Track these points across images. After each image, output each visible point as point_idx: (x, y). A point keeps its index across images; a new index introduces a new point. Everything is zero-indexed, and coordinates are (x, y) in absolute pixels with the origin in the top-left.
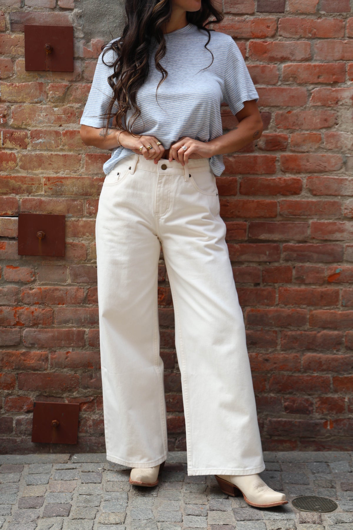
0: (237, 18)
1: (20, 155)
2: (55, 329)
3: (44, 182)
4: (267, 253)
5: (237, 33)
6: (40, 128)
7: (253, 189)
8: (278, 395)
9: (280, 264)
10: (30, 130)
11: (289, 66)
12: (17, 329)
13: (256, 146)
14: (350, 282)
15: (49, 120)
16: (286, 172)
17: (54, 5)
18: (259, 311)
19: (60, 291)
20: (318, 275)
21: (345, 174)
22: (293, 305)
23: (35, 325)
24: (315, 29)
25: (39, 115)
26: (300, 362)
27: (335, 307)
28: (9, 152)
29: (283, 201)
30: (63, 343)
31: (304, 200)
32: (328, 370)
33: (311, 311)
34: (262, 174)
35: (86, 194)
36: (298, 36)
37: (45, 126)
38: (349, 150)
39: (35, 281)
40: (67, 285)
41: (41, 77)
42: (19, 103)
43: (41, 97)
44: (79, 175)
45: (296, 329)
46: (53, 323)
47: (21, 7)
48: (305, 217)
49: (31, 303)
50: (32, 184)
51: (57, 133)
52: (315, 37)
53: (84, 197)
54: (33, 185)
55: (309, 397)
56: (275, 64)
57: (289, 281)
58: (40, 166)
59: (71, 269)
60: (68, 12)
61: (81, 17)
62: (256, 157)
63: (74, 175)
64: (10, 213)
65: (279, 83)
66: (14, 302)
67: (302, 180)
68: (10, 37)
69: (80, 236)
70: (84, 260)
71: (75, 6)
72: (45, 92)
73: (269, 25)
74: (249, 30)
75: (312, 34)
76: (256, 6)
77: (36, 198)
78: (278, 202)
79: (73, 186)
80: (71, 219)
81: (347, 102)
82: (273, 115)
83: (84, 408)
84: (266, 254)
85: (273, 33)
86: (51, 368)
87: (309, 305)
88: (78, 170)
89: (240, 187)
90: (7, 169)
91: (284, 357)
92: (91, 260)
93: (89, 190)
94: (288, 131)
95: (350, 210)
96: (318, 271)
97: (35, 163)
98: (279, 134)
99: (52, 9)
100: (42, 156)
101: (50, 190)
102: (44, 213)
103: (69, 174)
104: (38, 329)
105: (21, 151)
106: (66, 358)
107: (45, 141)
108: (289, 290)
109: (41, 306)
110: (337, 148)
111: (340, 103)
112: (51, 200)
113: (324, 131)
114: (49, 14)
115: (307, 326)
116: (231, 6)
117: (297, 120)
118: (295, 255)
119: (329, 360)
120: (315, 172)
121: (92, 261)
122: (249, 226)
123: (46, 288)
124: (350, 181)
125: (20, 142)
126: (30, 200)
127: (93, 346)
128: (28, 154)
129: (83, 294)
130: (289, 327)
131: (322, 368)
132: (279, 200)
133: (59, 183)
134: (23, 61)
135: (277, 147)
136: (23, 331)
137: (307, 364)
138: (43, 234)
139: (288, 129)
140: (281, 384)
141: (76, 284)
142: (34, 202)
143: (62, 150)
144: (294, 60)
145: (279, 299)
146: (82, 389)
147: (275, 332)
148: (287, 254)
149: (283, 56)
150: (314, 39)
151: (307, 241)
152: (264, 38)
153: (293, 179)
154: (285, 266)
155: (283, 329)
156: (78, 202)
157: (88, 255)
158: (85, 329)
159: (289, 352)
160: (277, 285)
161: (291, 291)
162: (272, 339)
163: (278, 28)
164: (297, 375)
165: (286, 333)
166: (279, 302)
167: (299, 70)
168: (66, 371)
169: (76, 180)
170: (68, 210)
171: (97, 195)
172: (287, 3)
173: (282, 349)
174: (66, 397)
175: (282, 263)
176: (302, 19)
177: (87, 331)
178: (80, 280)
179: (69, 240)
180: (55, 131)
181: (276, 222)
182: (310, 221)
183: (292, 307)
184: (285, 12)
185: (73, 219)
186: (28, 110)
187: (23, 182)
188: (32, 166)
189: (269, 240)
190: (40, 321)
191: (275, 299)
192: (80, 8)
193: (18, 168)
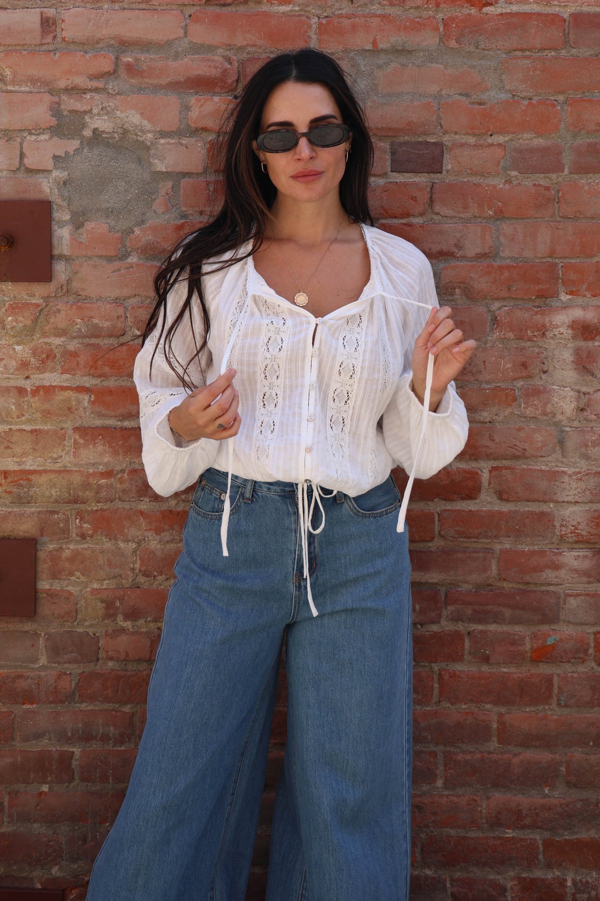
2: (18, 751)
4: (418, 607)
8: (439, 872)
9: (442, 627)
11: (454, 268)
14: (572, 660)
15: (6, 369)
17: (16, 162)
19: (26, 680)
20: (513, 648)
21: (562, 463)
22: (465, 704)
24: (500, 202)
26: (481, 812)
27: (547, 707)
29: (445, 510)
30: (32, 776)
31: (485, 509)
32: (533, 826)
33: (501, 715)
35: (76, 502)
36: (468, 215)
38: (568, 418)
40: (38, 669)
44: (61, 467)
45: (472, 750)
46: (13, 739)
48: (489, 541)
51: (21, 391)
52: (500, 215)
53: (71, 506)
55: (498, 877)
57: (459, 658)
59: (47, 638)
60: (42, 175)
61: (65, 184)
63: (51, 466)
67: (479, 472)
69: (64, 577)
70: (72, 620)
71: (55, 165)
73: (414, 195)
74: (377, 204)
75: (495, 212)
76: (389, 163)
78: (437, 512)
79: (51, 487)
80: (47, 547)
81: (562, 334)
83: (72, 897)
85: (421, 209)
86: (9, 822)
87: (497, 703)
88: (61, 457)
91: (451, 801)
92: (85, 620)
93: (80, 493)
95: (573, 528)
96: (514, 641)
99: (12, 171)
101: (7, 496)
103: (43, 466)
106: (38, 805)
108: (458, 676)
110: (546, 414)
111: (549, 334)
112: (10, 513)
113: (520, 383)
114: (7, 180)
115: (494, 744)
118: (469, 612)
119: (535, 809)
120: (506, 459)
121: (87, 623)
123: (1, 673)
124: (570, 476)
127: (88, 781)
129: (71, 685)
130: (460, 745)
131: (522, 823)
132: (438, 509)
133: (24, 482)
137: (494, 815)
140: (445, 853)
141: (56, 665)
143: (29, 421)
144: (463, 257)
145: (441, 692)
146: (67, 863)
147: (434, 754)
148: (454, 608)
149: (442, 251)
150: (498, 219)
151: (492, 585)
152: (407, 218)
153: (465, 471)
154: (451, 631)
155: (448, 749)
156: (61, 516)
157: (78, 612)
158: (74, 750)
159: (460, 791)
160: (436, 667)
161: (462, 678)
162: (427, 768)
163: (431, 200)
164: (477, 835)
165: (454, 757)
166: (439, 698)
167: (472, 275)
168: (37, 828)
169: (57, 475)
170: (42, 532)
171: (96, 503)
172: (447, 157)
173: (446, 786)
174: (37, 878)
175: (446, 626)
176: (475, 184)
177: (76, 753)
178: (64, 659)
179: (44, 585)
180: (16, 388)
181: (433, 549)
182: (498, 547)
183: (464, 707)
184: (444, 173)
185: (51, 547)
189: (420, 584)
191: (432, 693)
192: (63, 169)
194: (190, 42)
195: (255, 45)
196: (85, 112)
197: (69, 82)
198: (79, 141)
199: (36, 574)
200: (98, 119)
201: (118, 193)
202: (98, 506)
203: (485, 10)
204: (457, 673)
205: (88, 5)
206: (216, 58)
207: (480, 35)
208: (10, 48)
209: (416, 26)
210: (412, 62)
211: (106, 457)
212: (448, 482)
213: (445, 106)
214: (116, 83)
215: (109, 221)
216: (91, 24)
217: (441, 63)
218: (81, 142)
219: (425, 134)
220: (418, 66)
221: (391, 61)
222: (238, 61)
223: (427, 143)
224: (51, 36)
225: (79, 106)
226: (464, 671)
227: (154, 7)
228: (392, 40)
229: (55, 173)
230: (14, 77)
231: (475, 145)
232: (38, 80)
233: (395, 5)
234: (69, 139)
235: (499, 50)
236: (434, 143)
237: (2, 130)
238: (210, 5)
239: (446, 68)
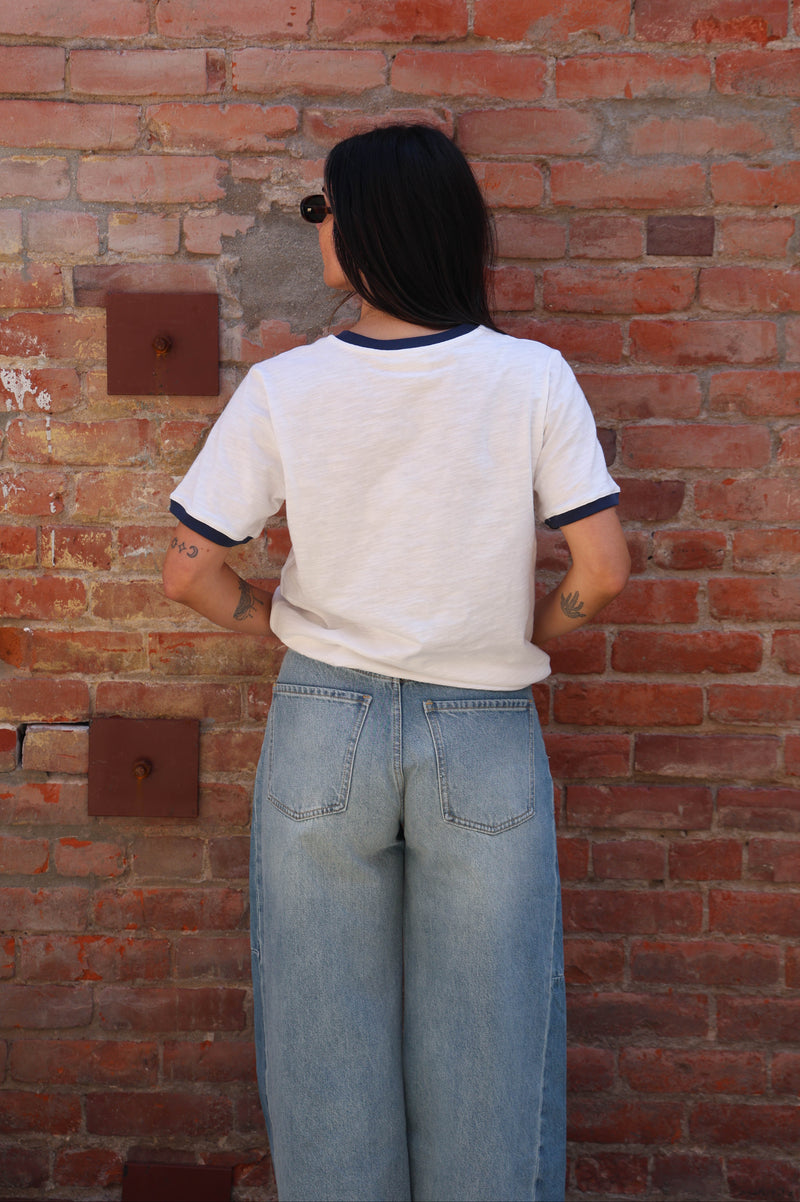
0: (600, 269)
1: (93, 584)
2: (175, 988)
3: (150, 644)
4: (681, 809)
5: (601, 301)
6: (142, 520)
7: (644, 658)
8: (713, 1151)
9: (713, 835)
10: (117, 528)
11: (726, 377)
12: (85, 986)
13: (650, 558)
15: (162, 505)
16: (725, 619)
17: (175, 245)
18: (663, 947)
19: (185, 899)
22: (743, 934)
23: (128, 976)
24: (787, 292)
25: (139, 494)
26: (765, 1073)
28: (68, 577)
29: (716, 686)
30: (193, 1021)
31: (766, 684)
33: (789, 949)
34: (664, 624)
35: (248, 672)
36: (746, 309)
37: (153, 517)
39: (126, 873)
40: (202, 885)
41: (144, 407)
42: (93, 466)
43: (144, 454)
45: (753, 993)
46: (169, 974)
47: (100, 255)
48: (772, 724)
49: (117, 927)
50: (123, 650)
52: (786, 309)
53: (242, 679)
54: (124, 654)
55: (790, 1159)
56: (693, 371)
57: (733, 874)
58: (140, 608)
59: (212, 846)
60: (208, 261)
61: (236, 272)
62: (649, 586)
64: (70, 716)
65: (704, 415)
66: (79, 926)
67: (760, 636)
68: (73, 320)
69: (234, 768)
70: (243, 824)
71: (223, 248)
72: (152, 441)
73: (676, 284)
74: (630, 295)
75: (780, 304)
76: (644, 243)
77: (130, 681)
78: (705, 688)
79: (218, 654)
80: (213, 730)
82: (690, 489)
83: (243, 1177)
84: (676, 813)
85: (685, 301)
86: (165, 1081)
87: (784, 933)
89: (614, 653)
90: (62, 616)
91: (726, 1059)
93: (254, 662)
94: (726, 524)
97: (129, 602)
98: (706, 531)
99: (170, 255)
100: (144, 586)
101: (162, 665)
102: (149, 715)
103: (205, 627)
104: (134, 988)
105: (96, 575)
106: (201, 1058)
107: (151, 550)
108: (735, 899)
109: (139, 932)
112: (166, 686)
114: (164, 269)
115: (781, 986)
116: (587, 243)
117: (747, 499)
118: (747, 815)
120: (794, 620)
122: (636, 744)
123: (153, 891)
125: (95, 555)
126: (118, 687)
128: (114, 581)
129: (242, 906)
130: (737, 987)
132: (706, 683)
133: (184, 648)
134: (102, 372)
135: (700, 563)
136: (99, 991)
137: (782, 1077)
138: (145, 767)
139: (725, 520)
140: (720, 1126)
141: (224, 880)
142: (127, 692)
144: (739, 363)
145: (712, 919)
146: (238, 1133)
147: (703, 999)
148: (727, 811)
149: (712, 354)
150: (784, 314)
151: (776, 782)
152: (666, 313)
153: (741, 635)
154: (724, 840)
155: (722, 991)
156: (230, 691)
158: (246, 988)
159: (738, 1046)
160: (705, 886)
161: (739, 901)
162: (696, 1016)
163: (698, 292)
164: (760, 1104)
165: (730, 1002)
166: (710, 926)
167: (750, 385)
168: (200, 1088)
169: (224, 639)
170: (206, 710)
172: (718, 235)
173: (720, 1040)
174: (200, 1151)
175: (716, 833)
176: (754, 270)
177: (249, 992)
178: (232, 871)
179: (209, 778)
181: (701, 735)
182: (784, 733)
183: (742, 938)
184: (715, 255)
185: (218, 730)
186: (113, 483)
187: (100, 646)
188: (121, 609)
189: (684, 779)
190: (138, 969)
191: (701, 920)
192: (234, 253)
193: (89, 614)
194: (394, 91)
195: (476, 95)
196: (261, 181)
197: (242, 143)
198: (253, 218)
199: (199, 764)
200: (278, 190)
201: (303, 283)
203: (771, 45)
204: (733, 894)
205: (266, 45)
206: (427, 111)
207: (763, 77)
208: (168, 99)
209: (681, 68)
210: (675, 114)
212: (719, 649)
213: (716, 170)
214: (300, 144)
215: (291, 319)
216: (268, 68)
217: (712, 116)
218: (256, 219)
219: (690, 206)
220: (682, 119)
221: (649, 114)
222: (454, 115)
223: (693, 218)
224: (218, 84)
225: (254, 173)
226: (741, 892)
227: (348, 46)
228: (651, 85)
229: (225, 259)
230: (173, 135)
231: (755, 220)
232: (202, 140)
233: (654, 41)
234: (241, 214)
235: (787, 96)
236: (703, 218)
237: (157, 204)
238: (419, 43)
239: (718, 121)
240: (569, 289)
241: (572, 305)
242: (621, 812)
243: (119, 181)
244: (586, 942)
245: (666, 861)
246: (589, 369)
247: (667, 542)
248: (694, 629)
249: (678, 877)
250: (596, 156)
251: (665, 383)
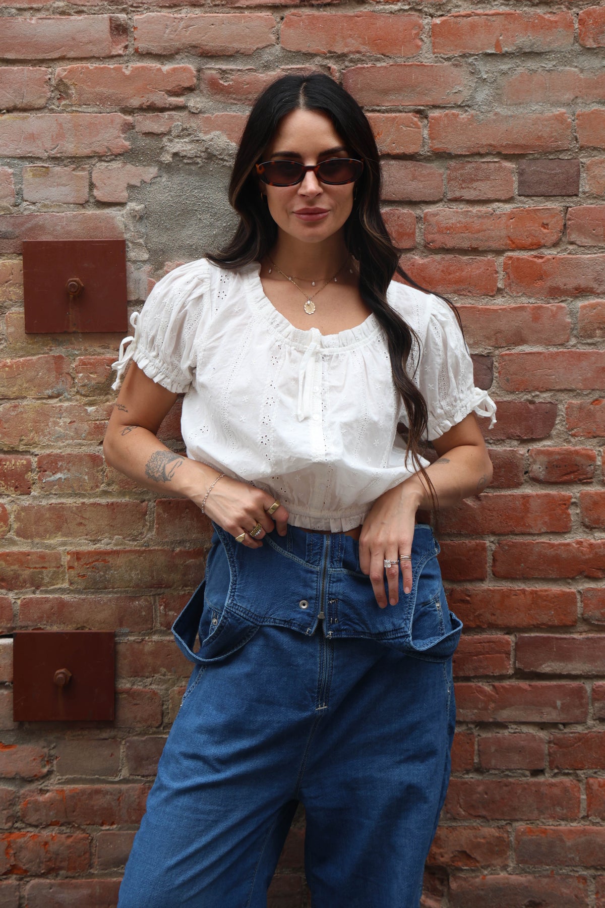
0: (475, 209)
1: (15, 507)
2: (96, 880)
3: (69, 562)
4: (559, 703)
5: (477, 239)
6: (58, 449)
7: (522, 564)
9: (589, 728)
10: (36, 455)
11: (593, 307)
12: (12, 881)
13: (526, 473)
15: (77, 433)
16: (595, 528)
17: (84, 194)
18: (544, 832)
19: (104, 795)
23: (51, 871)
25: (56, 424)
29: (589, 590)
34: (540, 534)
35: (159, 585)
37: (68, 445)
39: (50, 773)
40: (119, 782)
41: (60, 343)
42: (13, 399)
43: (60, 386)
44: (142, 546)
46: (91, 866)
47: (16, 205)
49: (41, 824)
50: (43, 567)
51: (95, 459)
53: (154, 591)
54: (43, 570)
56: (562, 301)
58: (58, 528)
59: (128, 746)
60: (115, 209)
61: (141, 218)
62: (526, 498)
63: (131, 545)
65: (573, 341)
66: (6, 823)
69: (147, 674)
70: (157, 725)
71: (129, 197)
72: (68, 374)
73: (545, 222)
74: (504, 233)
76: (516, 185)
77: (51, 596)
78: (579, 592)
79: (131, 570)
80: (128, 639)
82: (562, 408)
84: (555, 707)
85: (554, 238)
88: (141, 533)
89: (494, 560)
93: (165, 576)
94: (596, 440)
97: (49, 523)
98: (577, 448)
99: (82, 205)
100: (63, 508)
101: (79, 580)
102: (69, 628)
103: (121, 544)
104: (58, 881)
105: (18, 499)
107: (68, 475)
109: (64, 828)
112: (83, 600)
114: (74, 216)
116: (463, 186)
122: (516, 644)
123: (74, 789)
125: (16, 481)
126: (39, 602)
128: (34, 504)
132: (580, 588)
133: (99, 564)
134: (19, 313)
135: (572, 477)
136: (25, 884)
138: (65, 675)
139: (595, 437)
141: (139, 778)
142: (47, 606)
143: (105, 493)
145: (589, 805)
147: (584, 879)
148: (601, 705)
149: (580, 286)
152: (537, 249)
154: (599, 733)
155: (600, 872)
156: (142, 602)
157: (165, 714)
162: (576, 896)
163: (565, 229)
166: (588, 811)
169: (137, 556)
170: (120, 622)
171: (183, 587)
172: (584, 177)
175: (591, 727)
178: (148, 769)
179: (124, 684)
180: (90, 455)
184: (580, 195)
185: (132, 639)
186: (32, 415)
187: (22, 565)
188: (41, 529)
189: (560, 677)
190: (61, 862)
191: (579, 807)
192: (140, 202)
193: (11, 535)
194: (283, 50)
195: (359, 52)
196: (163, 134)
197: (144, 100)
198: (156, 169)
199: (115, 670)
200: (178, 142)
201: (203, 227)
202: (185, 590)
205: (165, 9)
206: (314, 67)
208: (75, 61)
209: (547, 23)
210: (542, 67)
211: (194, 533)
212: (591, 556)
213: (580, 117)
214: (198, 99)
216: (167, 31)
217: (576, 67)
218: (159, 169)
219: (557, 149)
221: (518, 66)
222: (339, 71)
223: (560, 161)
224: (122, 46)
225: (156, 128)
227: (240, 10)
228: (519, 40)
230: (81, 95)
232: (108, 98)
234: (145, 166)
236: (569, 161)
237: (68, 158)
238: (305, 6)
239: (582, 71)
240: (447, 229)
241: (450, 244)
242: (503, 708)
243: (32, 137)
244: (474, 828)
245: (546, 752)
246: (468, 302)
247: (543, 459)
248: (568, 539)
249: (557, 768)
250: (469, 106)
251: (537, 314)
